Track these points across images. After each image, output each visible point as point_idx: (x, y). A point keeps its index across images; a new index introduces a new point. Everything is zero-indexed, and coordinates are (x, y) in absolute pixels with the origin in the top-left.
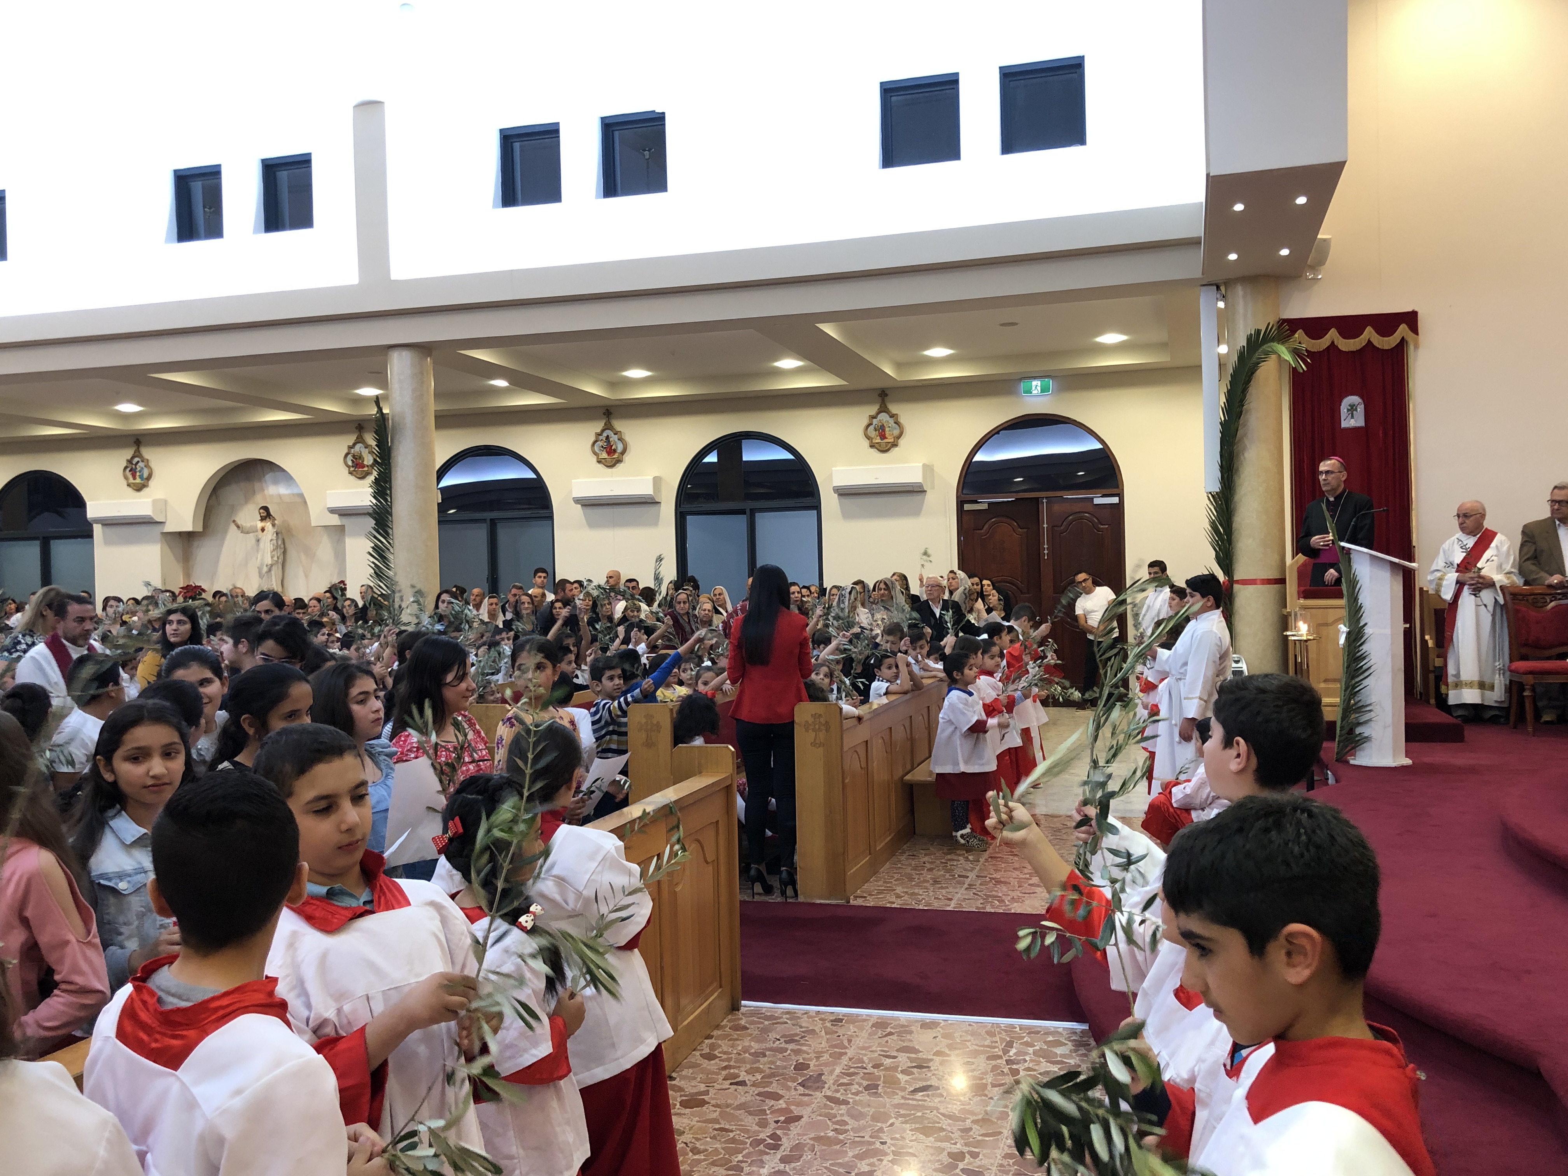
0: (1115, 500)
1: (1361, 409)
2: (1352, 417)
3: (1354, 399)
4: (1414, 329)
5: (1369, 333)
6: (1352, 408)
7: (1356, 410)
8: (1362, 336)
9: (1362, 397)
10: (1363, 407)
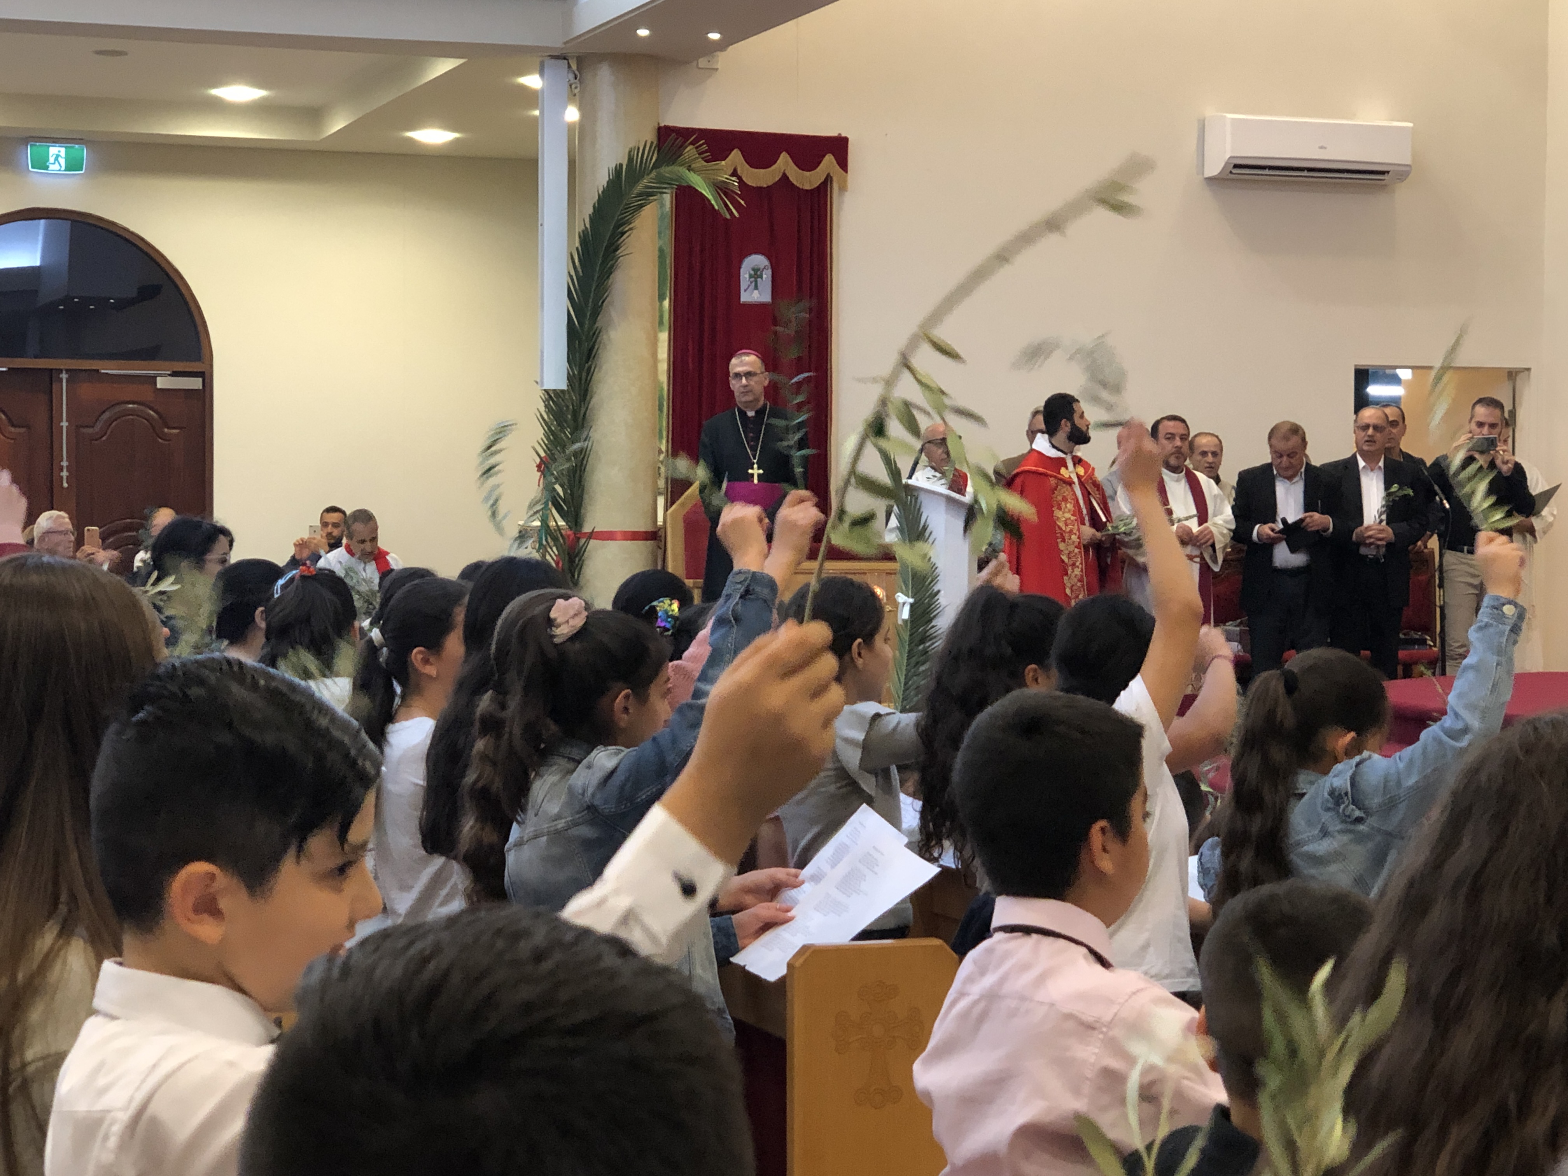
0: (195, 383)
1: (767, 275)
2: (756, 288)
3: (757, 260)
4: (843, 164)
5: (784, 163)
6: (755, 274)
7: (762, 278)
8: (773, 167)
9: (769, 258)
10: (769, 272)
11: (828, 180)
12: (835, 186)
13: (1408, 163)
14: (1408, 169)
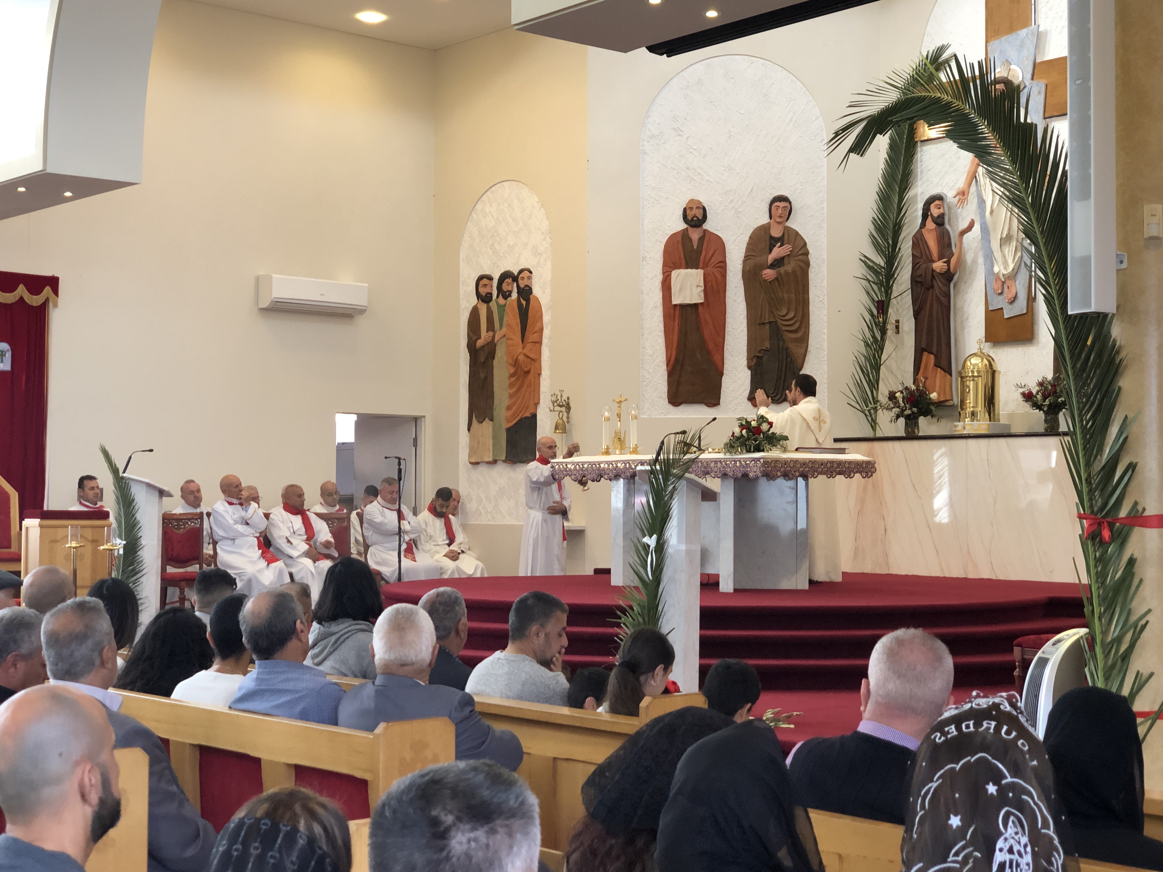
4: (56, 292)
5: (21, 290)
8: (16, 292)
9: (9, 344)
10: (10, 352)
11: (47, 300)
12: (51, 304)
13: (366, 305)
14: (365, 308)
